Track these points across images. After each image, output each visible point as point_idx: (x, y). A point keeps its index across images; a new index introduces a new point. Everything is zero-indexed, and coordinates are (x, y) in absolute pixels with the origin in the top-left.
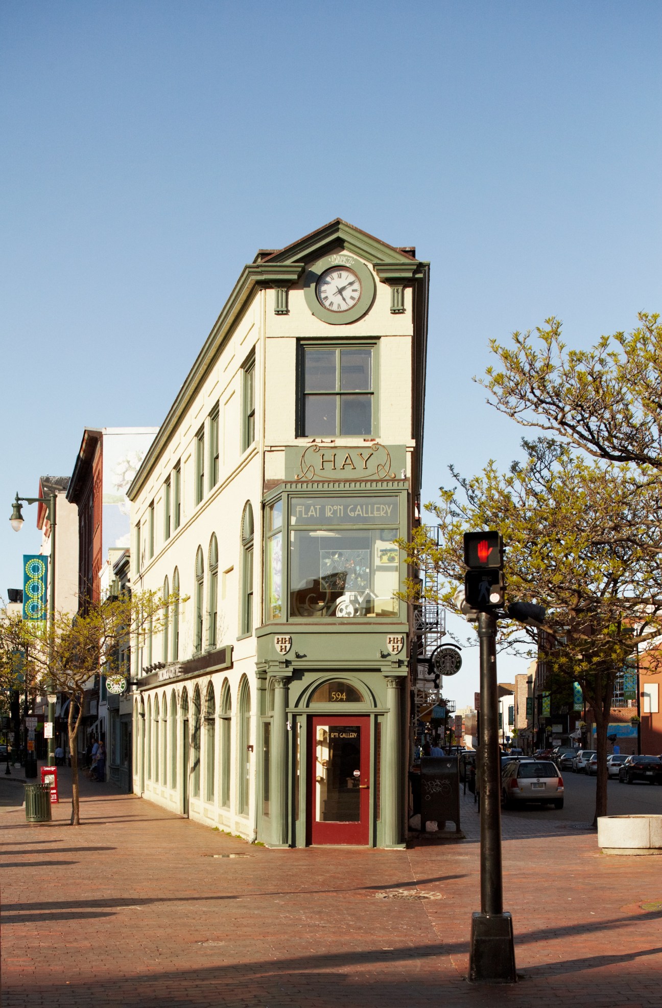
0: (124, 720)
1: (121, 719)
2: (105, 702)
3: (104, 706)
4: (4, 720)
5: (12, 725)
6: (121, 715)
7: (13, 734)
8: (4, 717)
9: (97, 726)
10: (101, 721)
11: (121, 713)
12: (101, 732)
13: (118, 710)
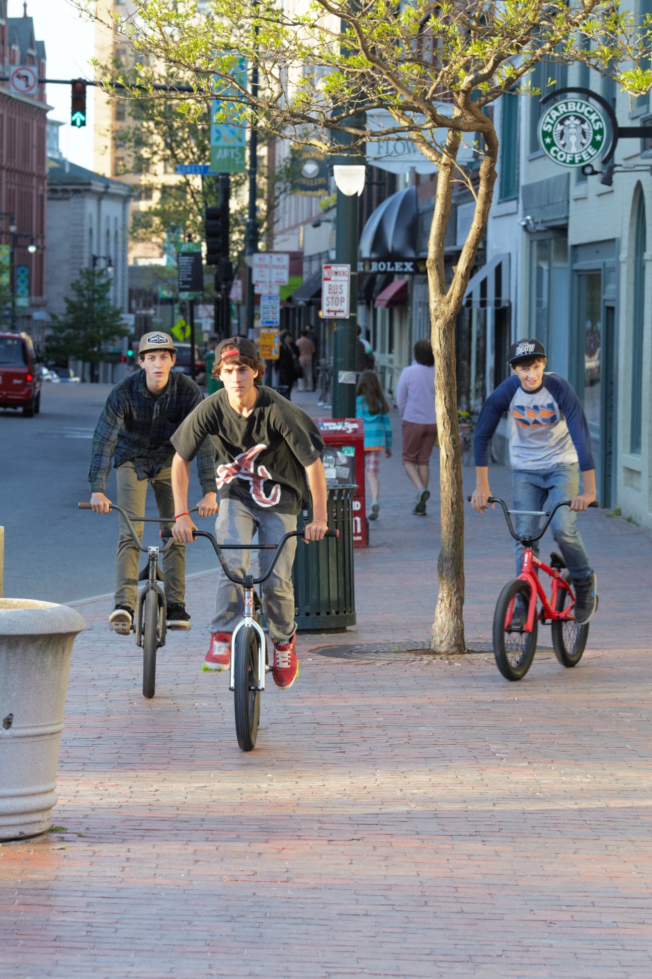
0: (585, 264)
1: (575, 259)
2: (511, 206)
3: (507, 220)
4: (185, 260)
5: (209, 280)
6: (575, 247)
7: (211, 308)
8: (184, 254)
9: (484, 284)
10: (498, 270)
11: (574, 238)
12: (498, 303)
13: (562, 231)
